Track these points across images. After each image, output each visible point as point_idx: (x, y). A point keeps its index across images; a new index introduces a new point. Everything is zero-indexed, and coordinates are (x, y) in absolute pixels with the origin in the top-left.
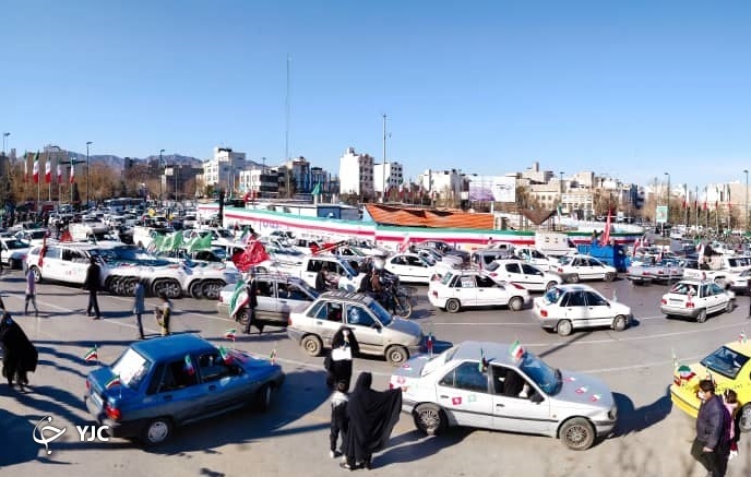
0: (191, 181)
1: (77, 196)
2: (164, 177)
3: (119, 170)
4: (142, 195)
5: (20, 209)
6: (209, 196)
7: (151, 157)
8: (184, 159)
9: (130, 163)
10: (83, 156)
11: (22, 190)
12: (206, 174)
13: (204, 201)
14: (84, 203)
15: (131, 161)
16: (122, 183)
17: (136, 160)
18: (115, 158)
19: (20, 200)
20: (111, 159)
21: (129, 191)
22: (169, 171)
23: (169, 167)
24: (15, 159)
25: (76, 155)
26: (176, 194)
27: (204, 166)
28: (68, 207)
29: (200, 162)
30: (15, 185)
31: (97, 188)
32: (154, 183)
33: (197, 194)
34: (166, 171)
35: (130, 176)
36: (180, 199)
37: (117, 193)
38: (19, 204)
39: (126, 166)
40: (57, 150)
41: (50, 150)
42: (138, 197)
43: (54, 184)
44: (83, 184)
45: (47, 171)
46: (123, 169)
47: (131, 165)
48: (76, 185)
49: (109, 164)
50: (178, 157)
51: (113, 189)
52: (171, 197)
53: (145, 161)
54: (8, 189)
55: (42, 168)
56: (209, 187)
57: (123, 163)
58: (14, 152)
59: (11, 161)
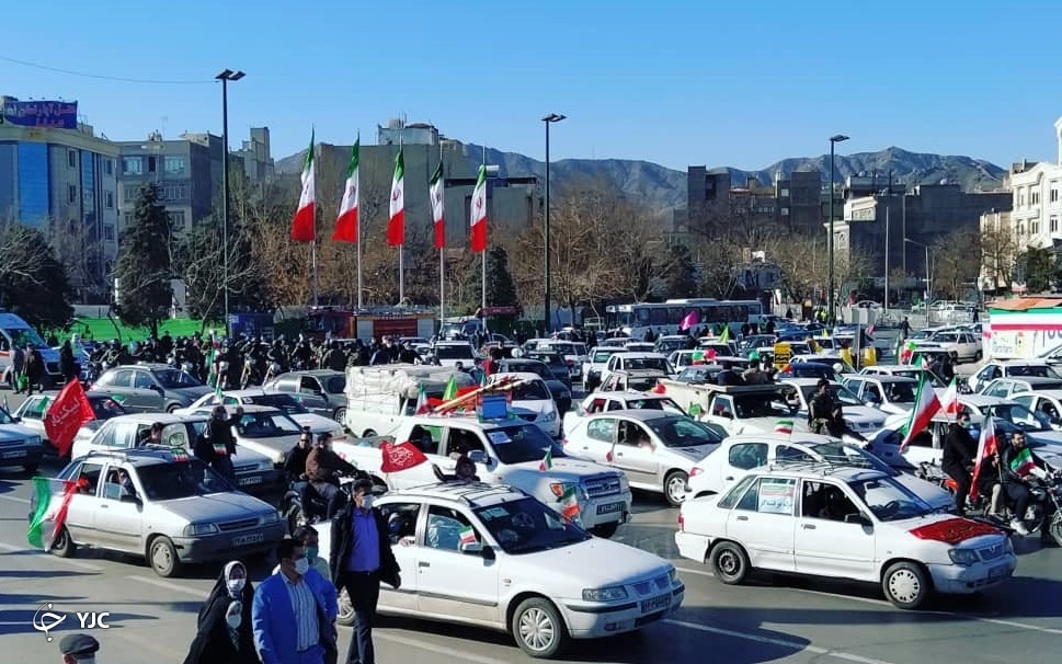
0: (959, 237)
1: (503, 290)
2: (841, 227)
3: (665, 209)
4: (756, 287)
5: (291, 327)
6: (1035, 287)
7: (788, 165)
8: (927, 163)
9: (707, 185)
10: (525, 161)
11: (295, 269)
12: (1020, 213)
13: (1015, 302)
14: (533, 312)
15: (713, 179)
16: (679, 250)
17: (732, 175)
18: (651, 172)
19: (287, 297)
20: (636, 173)
21: (704, 273)
22: (861, 208)
23: (859, 192)
24: (265, 164)
25: (496, 156)
26: (885, 283)
27: (1016, 183)
28: (470, 327)
29: (995, 172)
30: (271, 245)
31: (580, 267)
32: (803, 247)
33: (984, 280)
34: (848, 209)
35: (708, 229)
36: (902, 298)
37: (657, 284)
38: (282, 313)
39: (692, 195)
40: (429, 139)
41: (400, 139)
42: (738, 294)
43: (417, 250)
44: (528, 251)
45: (396, 206)
46: (681, 204)
47: (711, 194)
48: (499, 256)
49: (631, 189)
50: (902, 159)
51: (645, 271)
52: (868, 294)
53: (765, 176)
54: (244, 262)
55: (375, 196)
56: (1036, 256)
57: (683, 185)
58: (261, 137)
59: (250, 168)
